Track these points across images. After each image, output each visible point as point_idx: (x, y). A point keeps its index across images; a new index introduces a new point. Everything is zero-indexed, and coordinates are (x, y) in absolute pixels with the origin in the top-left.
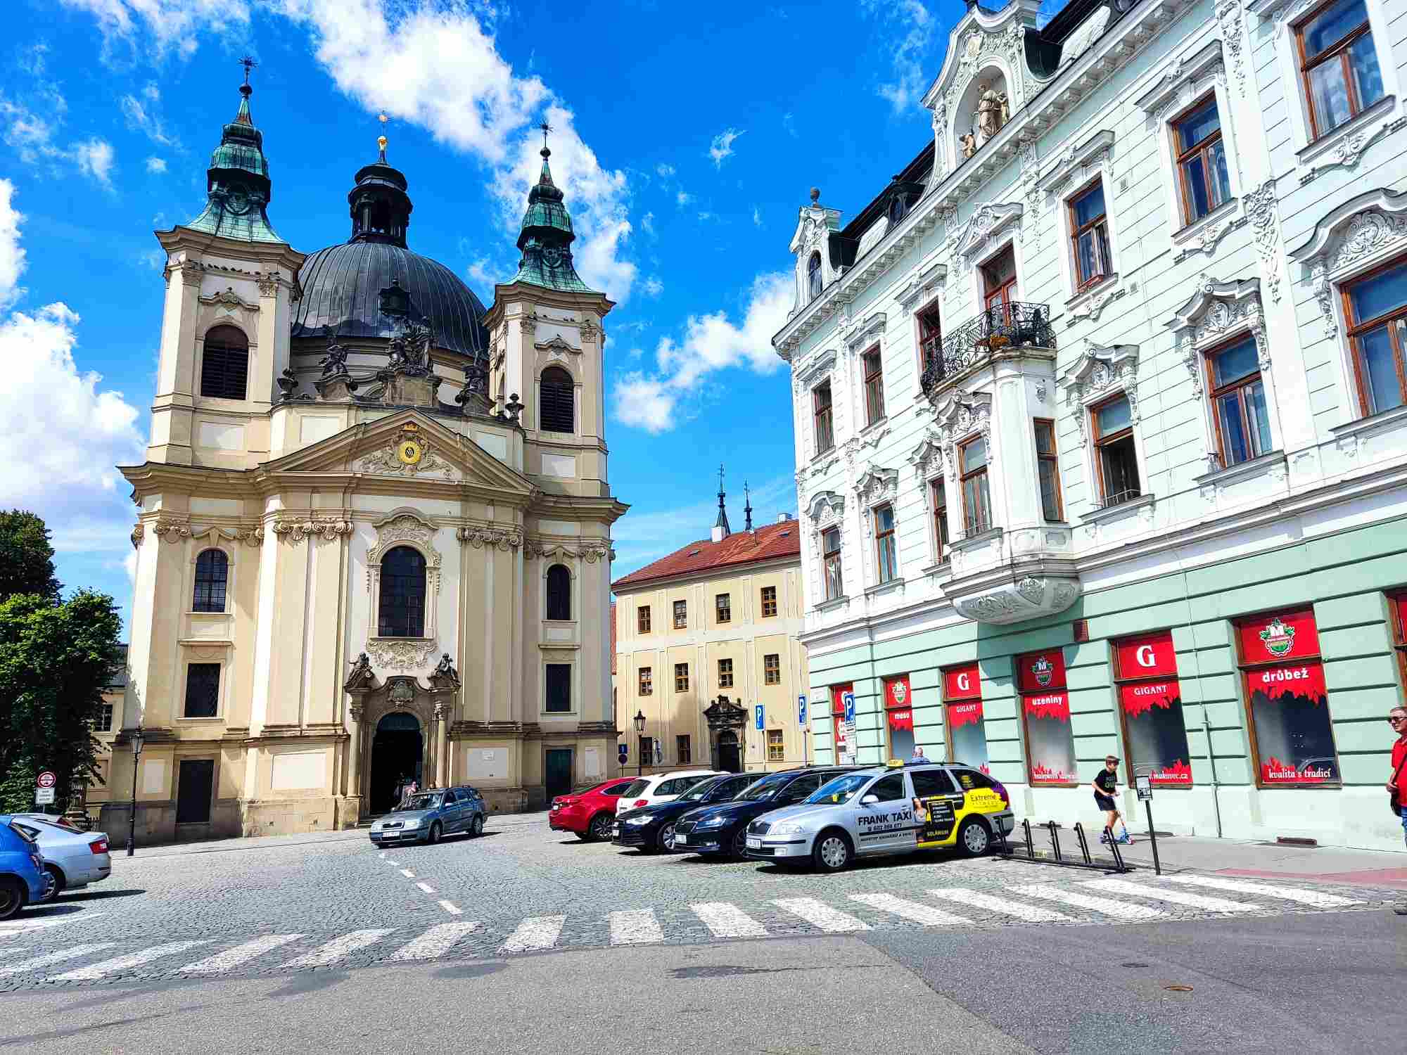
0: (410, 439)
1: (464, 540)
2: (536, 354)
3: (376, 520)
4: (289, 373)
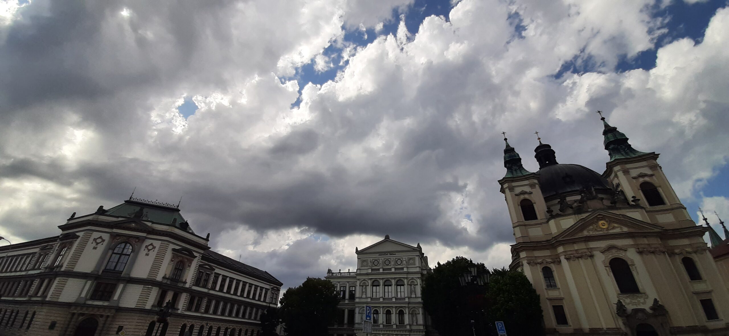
0: (601, 220)
1: (640, 253)
2: (634, 181)
3: (601, 250)
4: (549, 208)
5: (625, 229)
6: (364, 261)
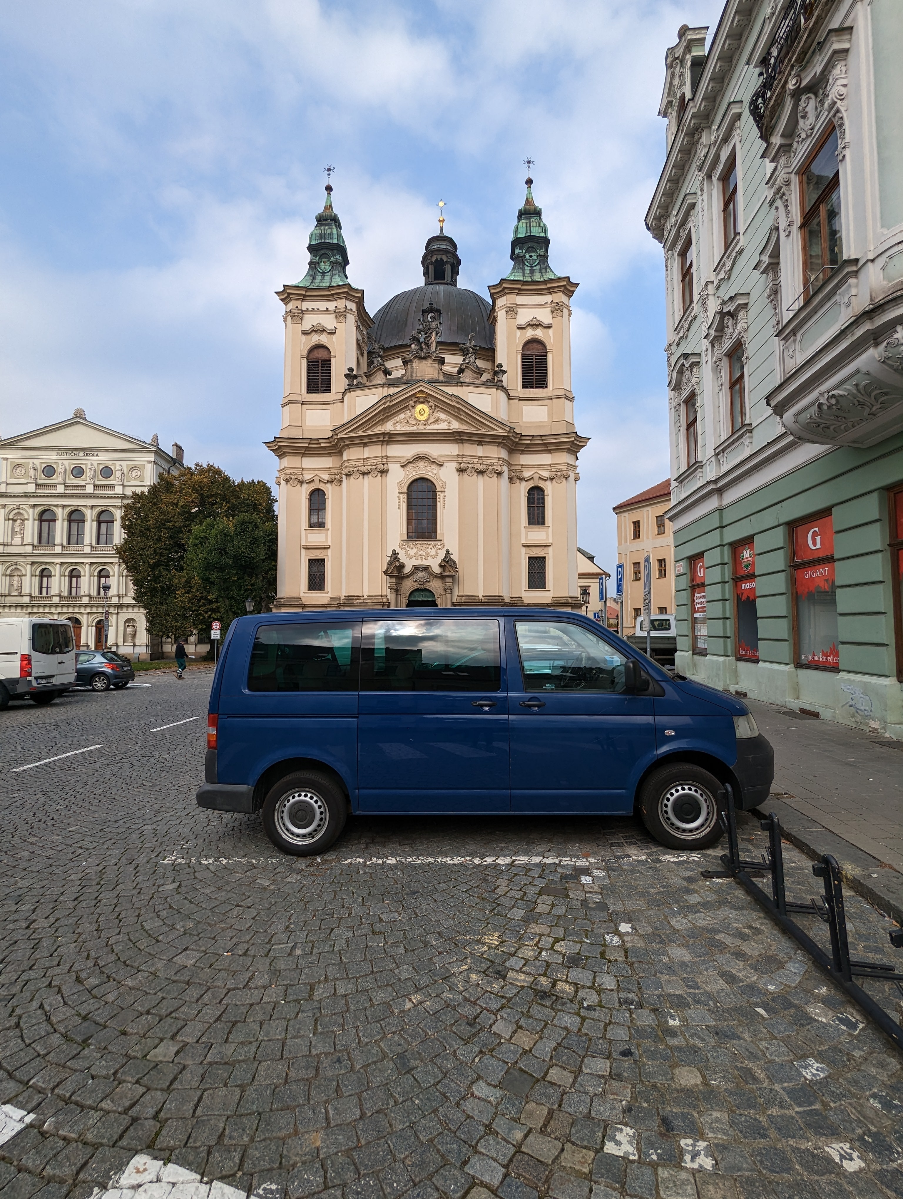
0: (422, 403)
1: (461, 471)
2: (518, 332)
3: (402, 461)
4: (351, 370)
6: (17, 466)
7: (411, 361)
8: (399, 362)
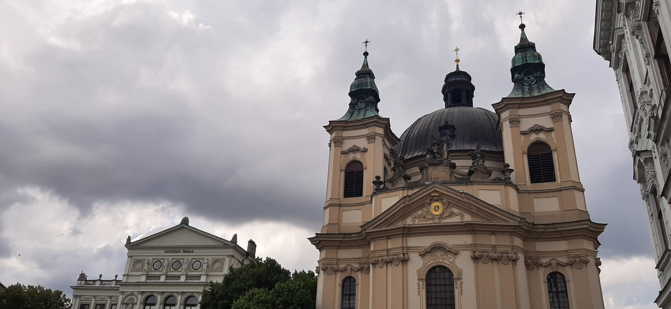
0: (437, 201)
1: (475, 259)
2: (523, 138)
3: (421, 251)
4: (378, 178)
5: (468, 218)
6: (138, 261)
7: (426, 167)
8: (417, 169)
